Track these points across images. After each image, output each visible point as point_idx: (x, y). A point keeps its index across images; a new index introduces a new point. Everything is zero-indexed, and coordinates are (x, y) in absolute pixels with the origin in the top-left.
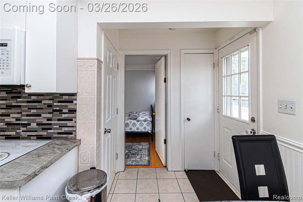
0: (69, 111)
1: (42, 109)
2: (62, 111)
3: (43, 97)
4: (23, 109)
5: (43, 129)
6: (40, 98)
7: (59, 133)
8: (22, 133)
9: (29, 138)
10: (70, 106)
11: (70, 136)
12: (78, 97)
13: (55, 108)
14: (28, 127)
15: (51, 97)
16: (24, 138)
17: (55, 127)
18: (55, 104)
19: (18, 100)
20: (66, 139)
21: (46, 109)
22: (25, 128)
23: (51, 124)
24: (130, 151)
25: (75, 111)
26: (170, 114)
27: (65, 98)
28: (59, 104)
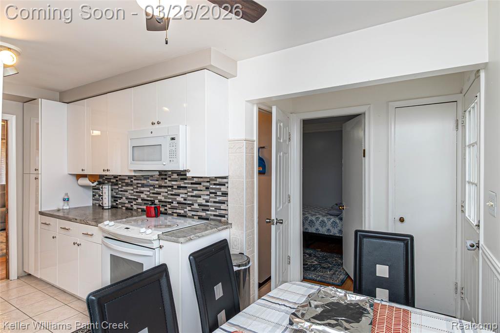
0: (222, 194)
1: (202, 190)
2: (216, 193)
3: (202, 180)
4: (189, 190)
5: (203, 210)
6: (200, 180)
7: (215, 215)
8: (188, 212)
9: (192, 217)
10: (223, 189)
11: (223, 219)
12: (230, 180)
13: (211, 191)
14: (192, 207)
15: (208, 180)
16: (189, 217)
17: (211, 208)
18: (211, 186)
19: (185, 181)
20: (220, 221)
21: (204, 190)
22: (190, 208)
23: (208, 206)
24: (321, 263)
25: (227, 194)
26: (369, 208)
27: (219, 180)
28: (214, 186)
